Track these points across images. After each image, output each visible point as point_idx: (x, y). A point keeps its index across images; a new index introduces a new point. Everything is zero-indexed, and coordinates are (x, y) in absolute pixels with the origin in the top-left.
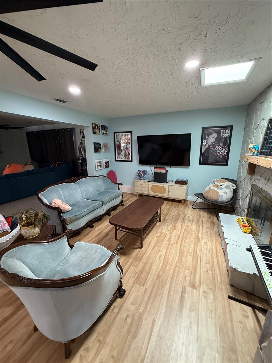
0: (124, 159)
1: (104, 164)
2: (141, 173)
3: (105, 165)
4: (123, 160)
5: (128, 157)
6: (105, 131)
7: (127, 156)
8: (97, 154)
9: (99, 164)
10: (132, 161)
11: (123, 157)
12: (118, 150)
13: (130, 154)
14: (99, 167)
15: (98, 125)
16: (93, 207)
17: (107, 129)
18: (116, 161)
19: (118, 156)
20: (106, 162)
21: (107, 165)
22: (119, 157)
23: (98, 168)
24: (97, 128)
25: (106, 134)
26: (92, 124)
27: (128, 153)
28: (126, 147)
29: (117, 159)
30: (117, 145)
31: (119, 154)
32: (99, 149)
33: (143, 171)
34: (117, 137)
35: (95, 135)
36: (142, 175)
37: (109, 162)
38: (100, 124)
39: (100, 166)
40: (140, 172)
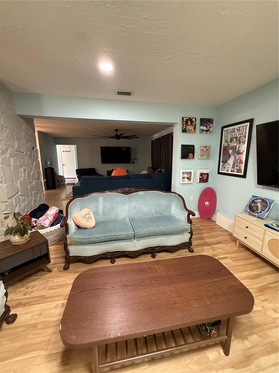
0: (232, 171)
1: (198, 177)
2: (256, 203)
3: (200, 178)
4: (230, 172)
5: (238, 168)
6: (207, 128)
7: (236, 166)
8: (186, 161)
9: (186, 176)
10: (244, 176)
11: (231, 168)
12: (224, 155)
13: (242, 163)
14: (186, 180)
15: (194, 120)
16: (115, 235)
17: (212, 123)
18: (219, 173)
19: (223, 165)
20: (202, 174)
21: (204, 178)
22: (224, 168)
23: (183, 181)
24: (189, 123)
25: (207, 131)
26: (183, 118)
27: (240, 160)
28: (237, 150)
29: (220, 171)
30: (223, 147)
31: (225, 162)
32: (191, 154)
33: (263, 201)
34: (226, 133)
35: (185, 135)
36: (257, 207)
37: (208, 174)
38: (198, 116)
39: (187, 178)
40: (256, 199)
